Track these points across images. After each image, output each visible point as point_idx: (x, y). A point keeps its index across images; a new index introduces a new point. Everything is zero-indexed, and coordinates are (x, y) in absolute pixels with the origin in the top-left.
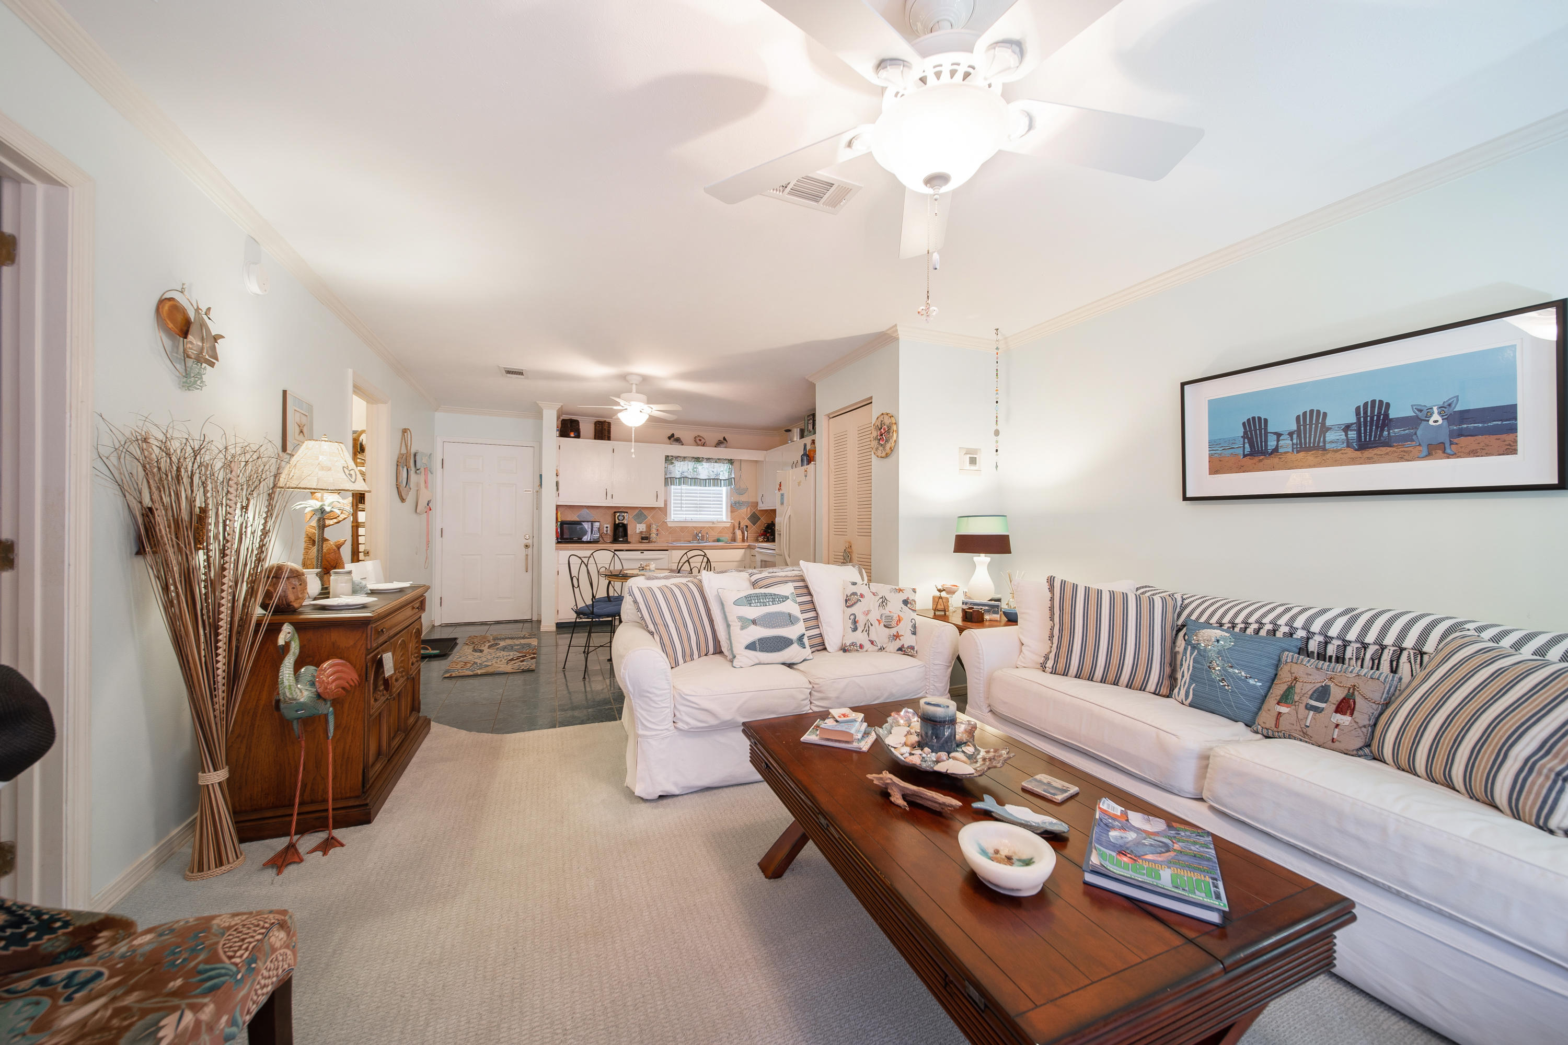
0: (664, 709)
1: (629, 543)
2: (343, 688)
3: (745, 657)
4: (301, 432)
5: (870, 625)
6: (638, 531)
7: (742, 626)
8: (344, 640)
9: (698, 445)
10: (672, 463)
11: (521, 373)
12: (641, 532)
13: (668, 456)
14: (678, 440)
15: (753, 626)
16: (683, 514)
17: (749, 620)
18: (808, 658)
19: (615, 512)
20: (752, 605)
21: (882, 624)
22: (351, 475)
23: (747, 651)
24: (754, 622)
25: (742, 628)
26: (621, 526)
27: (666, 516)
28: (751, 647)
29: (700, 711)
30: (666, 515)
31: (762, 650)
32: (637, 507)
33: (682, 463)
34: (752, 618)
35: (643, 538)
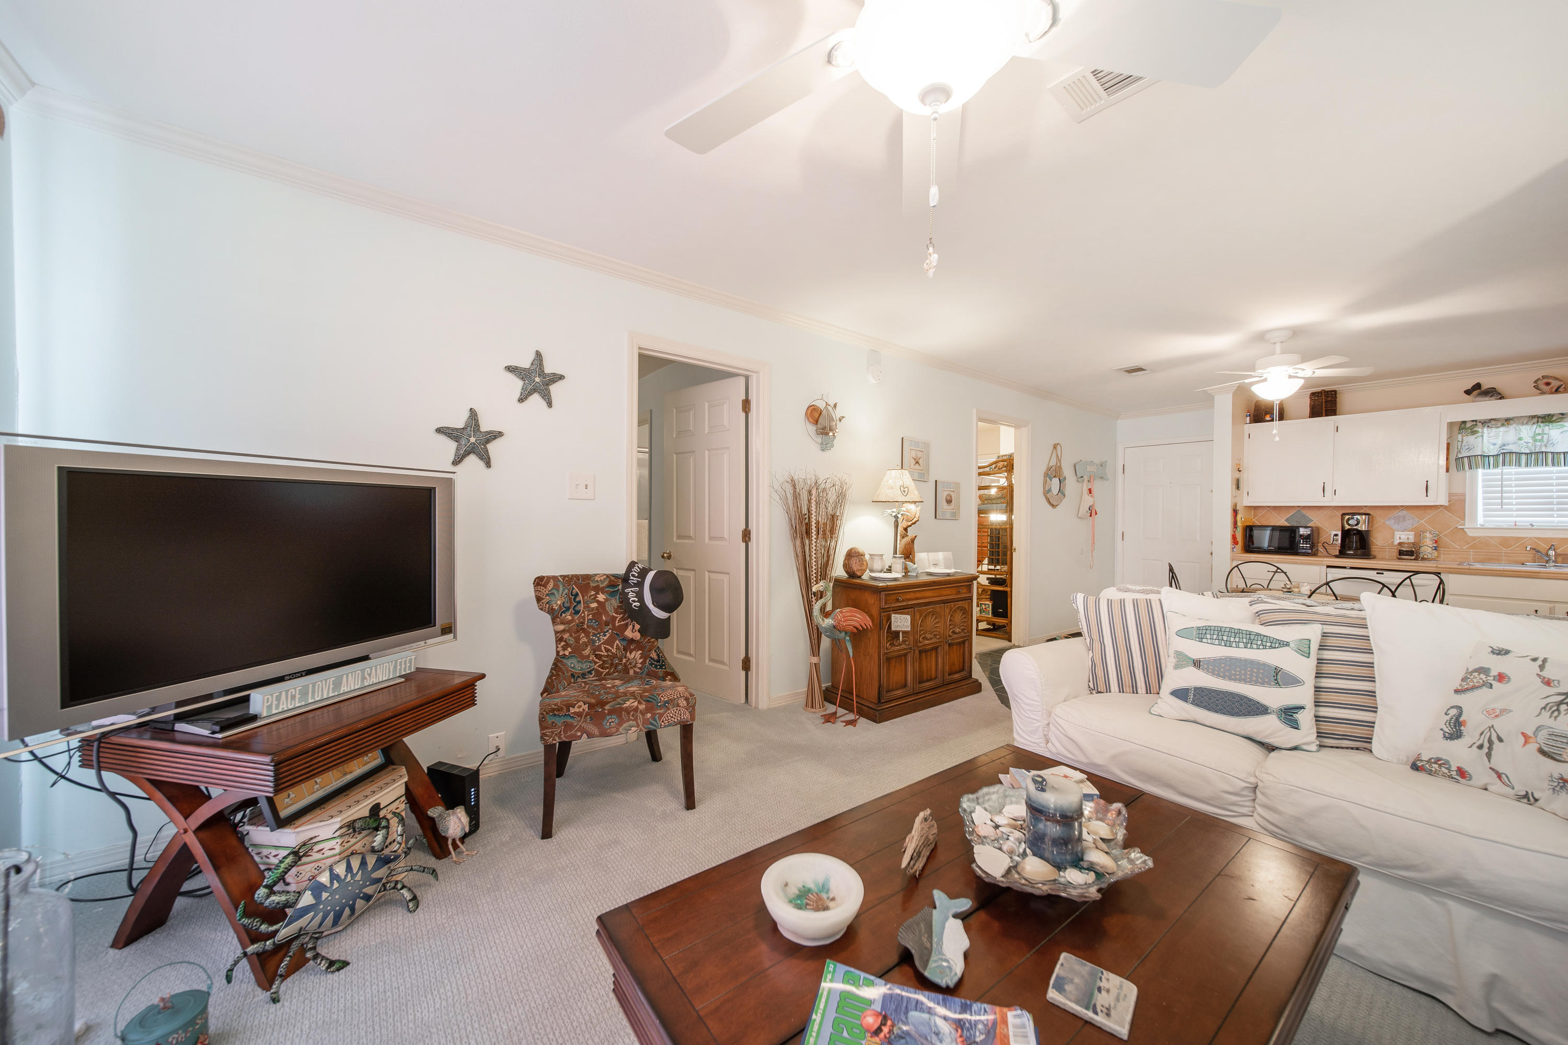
0: (1034, 721)
1: (1374, 558)
2: (857, 628)
3: (1168, 704)
4: (917, 462)
5: (1494, 738)
6: (1397, 541)
7: (1176, 665)
8: (871, 599)
9: (1543, 393)
10: (1474, 433)
11: (1140, 369)
12: (1400, 544)
13: (1464, 422)
14: (1492, 393)
15: (1192, 669)
16: (1512, 516)
17: (1190, 658)
18: (1305, 747)
19: (1344, 514)
20: (1204, 640)
21: (1533, 747)
22: (904, 491)
23: (1172, 697)
24: (1197, 664)
25: (1177, 667)
26: (1354, 534)
27: (1464, 519)
28: (1181, 694)
29: (1067, 739)
30: (1463, 517)
31: (1194, 703)
32: (1397, 506)
33: (1502, 429)
34: (1195, 657)
35: (1401, 553)
